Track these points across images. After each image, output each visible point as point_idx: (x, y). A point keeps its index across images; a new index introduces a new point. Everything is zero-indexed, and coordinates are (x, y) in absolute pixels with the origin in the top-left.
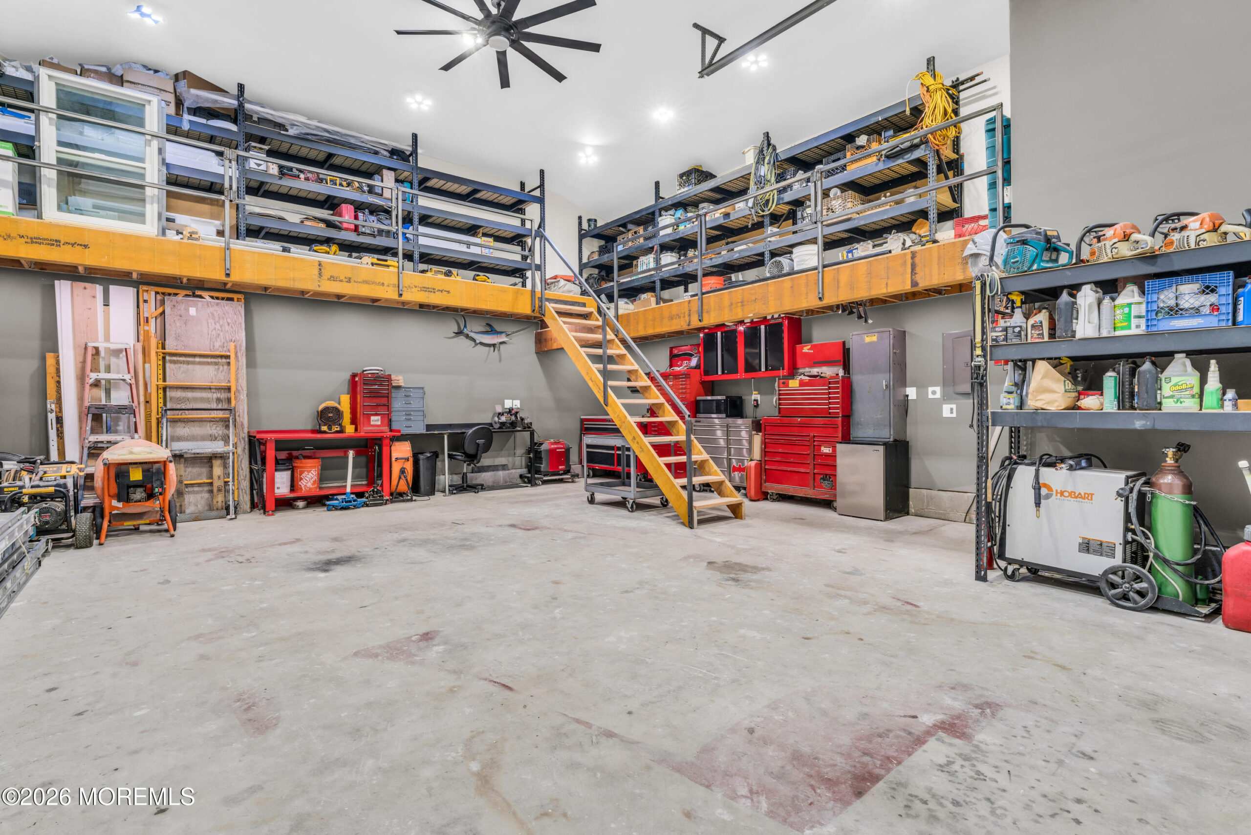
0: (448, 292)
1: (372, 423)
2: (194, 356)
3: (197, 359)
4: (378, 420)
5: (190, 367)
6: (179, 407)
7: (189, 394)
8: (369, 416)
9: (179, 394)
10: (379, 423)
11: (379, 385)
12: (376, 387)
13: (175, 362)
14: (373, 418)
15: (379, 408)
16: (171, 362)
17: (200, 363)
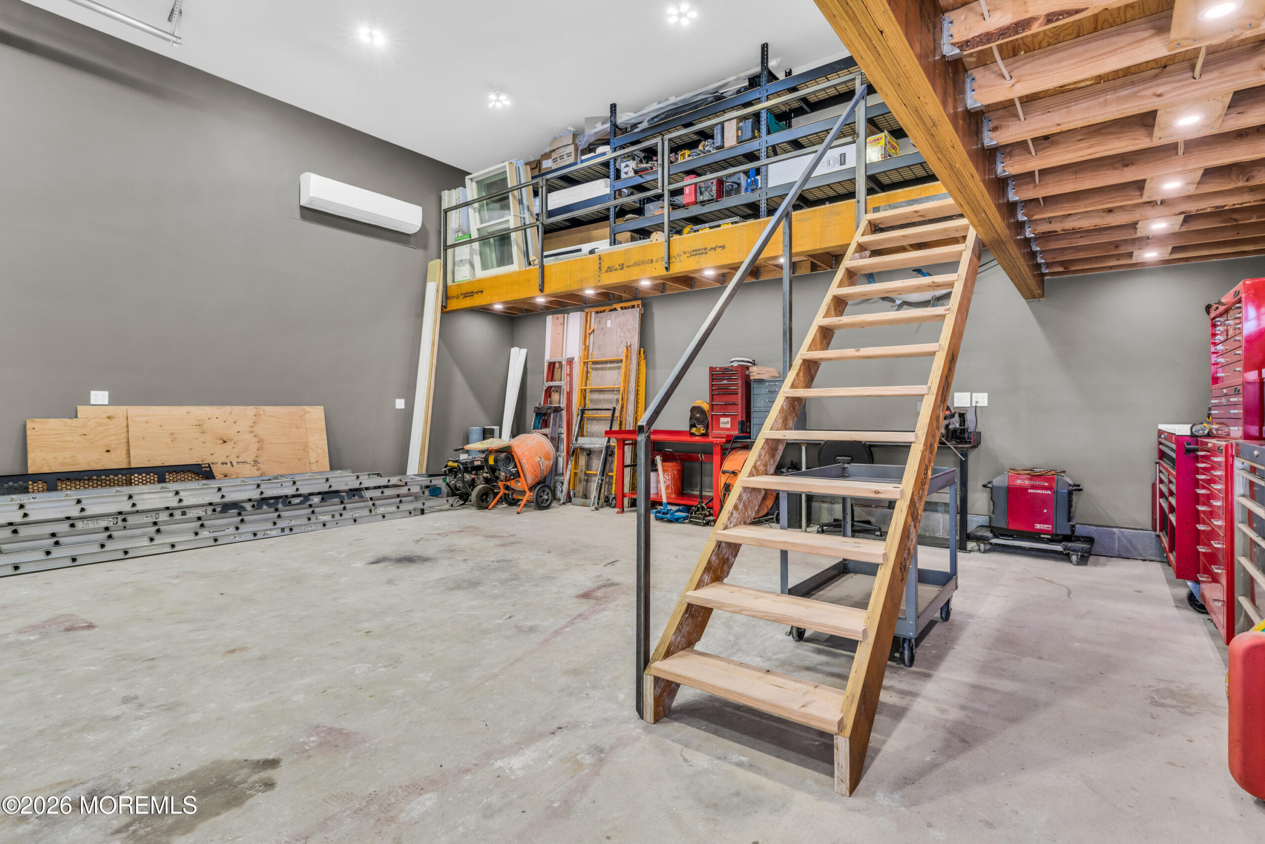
0: (723, 247)
1: (722, 426)
2: (606, 362)
3: (609, 365)
4: (727, 423)
5: (604, 372)
6: (595, 407)
7: (602, 396)
8: (718, 418)
9: (596, 396)
10: (729, 426)
11: (729, 380)
12: (725, 382)
13: (596, 369)
14: (722, 420)
15: (730, 407)
16: (594, 369)
17: (610, 369)
